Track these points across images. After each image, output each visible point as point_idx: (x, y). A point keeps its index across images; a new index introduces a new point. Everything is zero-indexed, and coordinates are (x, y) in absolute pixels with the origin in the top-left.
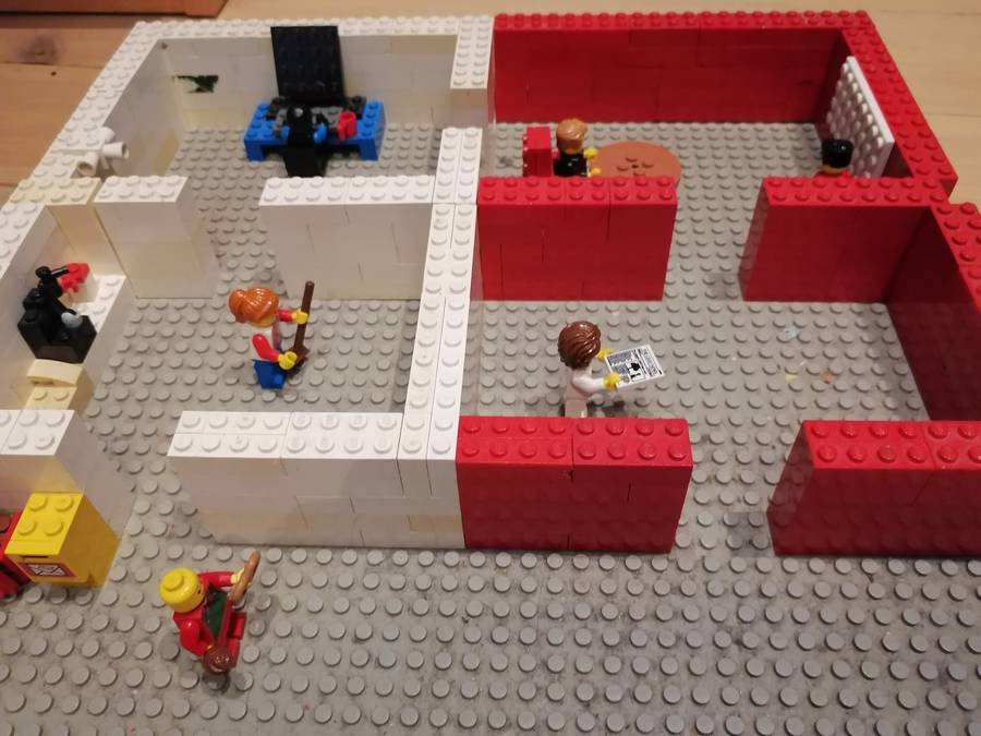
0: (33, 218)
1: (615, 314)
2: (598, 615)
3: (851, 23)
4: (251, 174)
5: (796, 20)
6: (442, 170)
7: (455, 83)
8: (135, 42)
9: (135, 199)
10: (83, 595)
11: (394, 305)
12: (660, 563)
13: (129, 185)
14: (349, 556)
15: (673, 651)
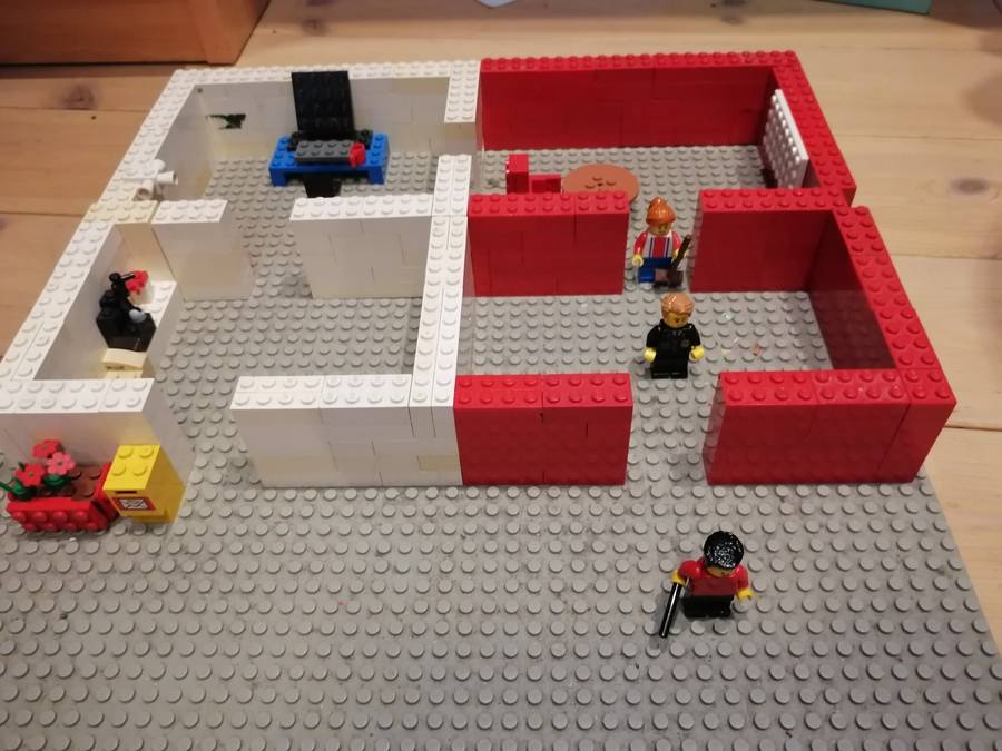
0: (105, 234)
1: (584, 306)
2: (567, 530)
3: (780, 61)
4: (276, 197)
5: (735, 60)
6: (439, 190)
7: (449, 118)
8: (175, 88)
9: (186, 220)
10: (160, 527)
11: (401, 302)
12: (616, 491)
13: (179, 208)
14: (371, 493)
15: (626, 555)
